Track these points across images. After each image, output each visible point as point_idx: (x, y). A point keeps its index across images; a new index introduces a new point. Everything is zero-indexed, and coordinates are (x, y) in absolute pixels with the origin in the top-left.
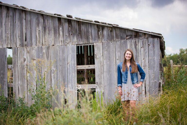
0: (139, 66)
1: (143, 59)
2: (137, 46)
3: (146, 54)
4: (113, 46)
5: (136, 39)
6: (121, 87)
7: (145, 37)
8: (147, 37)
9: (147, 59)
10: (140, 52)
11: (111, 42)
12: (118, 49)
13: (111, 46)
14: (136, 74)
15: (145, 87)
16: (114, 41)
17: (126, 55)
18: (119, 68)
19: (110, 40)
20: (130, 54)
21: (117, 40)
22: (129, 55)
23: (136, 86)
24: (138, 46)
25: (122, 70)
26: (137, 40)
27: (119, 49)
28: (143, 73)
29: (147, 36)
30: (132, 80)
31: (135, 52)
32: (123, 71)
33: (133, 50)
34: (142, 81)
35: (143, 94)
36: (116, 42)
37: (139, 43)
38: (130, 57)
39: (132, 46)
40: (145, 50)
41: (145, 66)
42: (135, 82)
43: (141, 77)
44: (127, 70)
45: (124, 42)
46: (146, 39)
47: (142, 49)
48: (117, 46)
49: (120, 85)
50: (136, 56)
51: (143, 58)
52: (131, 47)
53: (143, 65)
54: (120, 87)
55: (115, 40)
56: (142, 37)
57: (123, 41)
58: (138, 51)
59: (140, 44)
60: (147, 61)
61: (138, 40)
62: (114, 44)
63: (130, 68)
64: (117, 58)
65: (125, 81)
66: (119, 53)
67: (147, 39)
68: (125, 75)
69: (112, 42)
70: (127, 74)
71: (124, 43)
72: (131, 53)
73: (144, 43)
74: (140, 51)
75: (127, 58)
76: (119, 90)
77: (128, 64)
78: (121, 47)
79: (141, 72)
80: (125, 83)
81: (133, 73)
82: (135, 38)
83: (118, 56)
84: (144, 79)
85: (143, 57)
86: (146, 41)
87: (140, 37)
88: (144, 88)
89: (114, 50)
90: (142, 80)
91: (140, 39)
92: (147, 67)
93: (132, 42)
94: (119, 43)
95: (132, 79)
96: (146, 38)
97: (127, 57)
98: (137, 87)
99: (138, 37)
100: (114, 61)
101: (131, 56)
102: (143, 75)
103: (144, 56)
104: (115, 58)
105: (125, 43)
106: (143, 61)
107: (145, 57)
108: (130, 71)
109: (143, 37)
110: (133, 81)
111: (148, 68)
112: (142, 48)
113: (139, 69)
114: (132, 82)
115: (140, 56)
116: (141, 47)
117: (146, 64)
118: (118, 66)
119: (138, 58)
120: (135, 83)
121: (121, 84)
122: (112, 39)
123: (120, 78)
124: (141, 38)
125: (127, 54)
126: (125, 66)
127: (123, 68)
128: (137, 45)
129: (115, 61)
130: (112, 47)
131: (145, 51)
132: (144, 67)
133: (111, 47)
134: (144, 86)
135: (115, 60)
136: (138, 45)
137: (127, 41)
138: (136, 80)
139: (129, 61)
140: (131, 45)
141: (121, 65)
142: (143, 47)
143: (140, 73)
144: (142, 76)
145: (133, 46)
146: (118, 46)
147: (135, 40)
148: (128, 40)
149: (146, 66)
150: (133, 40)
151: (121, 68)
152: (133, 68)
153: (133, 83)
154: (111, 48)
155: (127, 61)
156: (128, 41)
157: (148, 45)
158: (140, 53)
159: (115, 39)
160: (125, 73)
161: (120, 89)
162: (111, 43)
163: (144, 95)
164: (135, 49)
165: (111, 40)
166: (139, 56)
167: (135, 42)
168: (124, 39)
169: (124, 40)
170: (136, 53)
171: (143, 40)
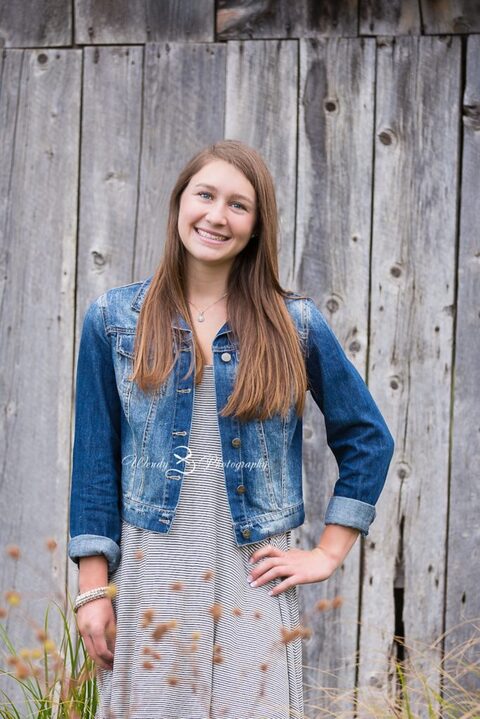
0: (321, 349)
1: (395, 272)
2: (335, 122)
3: (433, 215)
4: (60, 104)
5: (321, 38)
6: (111, 565)
7: (435, 21)
8: (458, 22)
9: (437, 272)
10: (366, 187)
11: (34, 56)
12: (112, 143)
13: (37, 98)
14: (285, 436)
15: (399, 595)
16: (73, 46)
17: (191, 204)
18: (94, 353)
19: (27, 36)
20: (234, 202)
21: (107, 36)
22: (220, 202)
23: (282, 570)
24: (349, 120)
25: (126, 377)
26: (336, 49)
27: (124, 145)
28: (369, 425)
29: (457, 13)
30: (234, 503)
31: (305, 182)
32: (146, 386)
33: (281, 163)
34: (352, 521)
35: (366, 675)
36: (96, 58)
37: (356, 90)
38: (229, 226)
39: (276, 111)
40: (419, 170)
41: (407, 353)
42: (272, 521)
43: (342, 468)
44: (187, 381)
45: (187, 61)
46: (440, 44)
47: (391, 158)
48: (104, 103)
49: (104, 544)
50: (317, 233)
51: (391, 263)
52: (260, 123)
53: (383, 341)
54: (97, 570)
55: (81, 38)
56: (398, 14)
57: (173, 51)
58: (342, 181)
59: (365, 96)
60: (438, 297)
61: (349, 46)
62: (68, 80)
63: (218, 355)
64: (99, 244)
65: (153, 500)
66: (124, 189)
67: (457, 42)
68: (159, 438)
69: (51, 53)
70: (187, 428)
71: (186, 81)
72: (246, 191)
73: (412, 83)
74: (363, 179)
75: (200, 247)
76: (80, 599)
77: (208, 315)
78: (143, 116)
79: (342, 415)
80: (158, 525)
81: (251, 417)
82: (314, 23)
83: (113, 224)
84: (370, 495)
85: (395, 244)
86: (438, 63)
87: (379, 14)
88: (379, 604)
89: (72, 148)
90: (347, 509)
91: (370, 44)
92: (429, 363)
93: (274, 65)
94: (123, 70)
95: (241, 492)
96: (444, 28)
97: (194, 226)
98: (282, 585)
99: (352, 12)
100: (59, 273)
101: (242, 221)
102: (363, 455)
103: (409, 241)
104: (69, 244)
105: (202, 77)
106: (392, 290)
107: (419, 244)
108: (223, 389)
109: (409, 21)
110: (251, 504)
111: (439, 373)
112: (386, 139)
113: (327, 375)
114: (228, 523)
115: (364, 235)
116: (384, 127)
117: (428, 335)
118: (89, 326)
119: (335, 251)
120: (265, 530)
121: (114, 531)
122: (48, 17)
123: (108, 466)
124: (383, 30)
125: (209, 195)
126: (165, 327)
127: (149, 352)
128: (331, 107)
129: (67, 281)
130: (45, 109)
131: (427, 183)
132: (394, 360)
133: (35, 109)
134: (390, 575)
135: (68, 265)
136: (342, 109)
137: (222, 57)
138: (288, 505)
139: (219, 284)
140: (266, 105)
141: (127, 319)
142: (404, 138)
143: (329, 425)
144: (358, 466)
145: (291, 119)
146: (113, 102)
147: (314, 44)
148: (233, 45)
149: (421, 358)
150: (288, 47)
151: (118, 349)
152: (259, 359)
153: (246, 539)
154: (35, 125)
155: (197, 273)
156: (233, 59)
157: (463, 111)
158: (359, 199)
159: (82, 24)
160: (161, 416)
161: (94, 592)
162: (38, 73)
163: (375, 682)
164: (305, 150)
165: (41, 36)
166: (345, 230)
167: (318, 68)
168: (191, 28)
169: (192, 43)
170: (317, 195)
171: (402, 53)
